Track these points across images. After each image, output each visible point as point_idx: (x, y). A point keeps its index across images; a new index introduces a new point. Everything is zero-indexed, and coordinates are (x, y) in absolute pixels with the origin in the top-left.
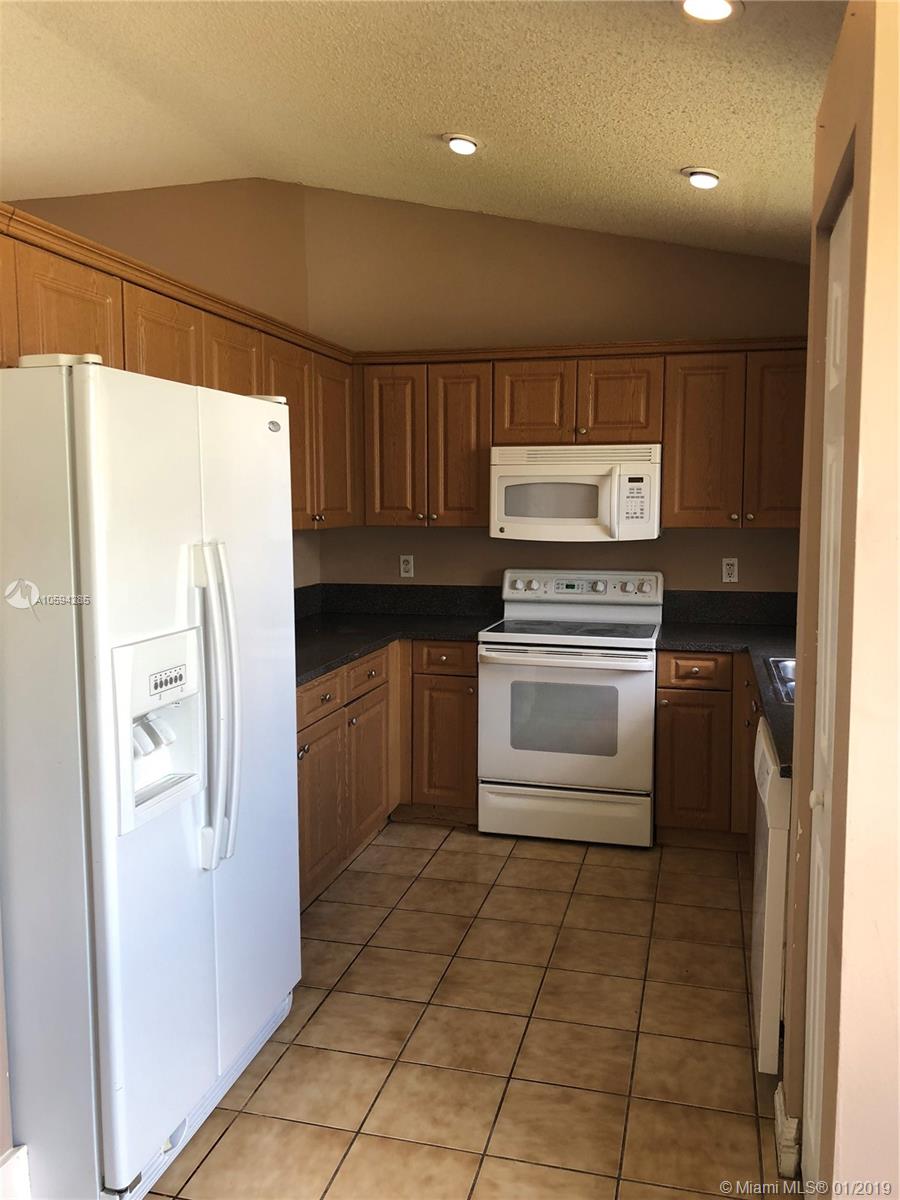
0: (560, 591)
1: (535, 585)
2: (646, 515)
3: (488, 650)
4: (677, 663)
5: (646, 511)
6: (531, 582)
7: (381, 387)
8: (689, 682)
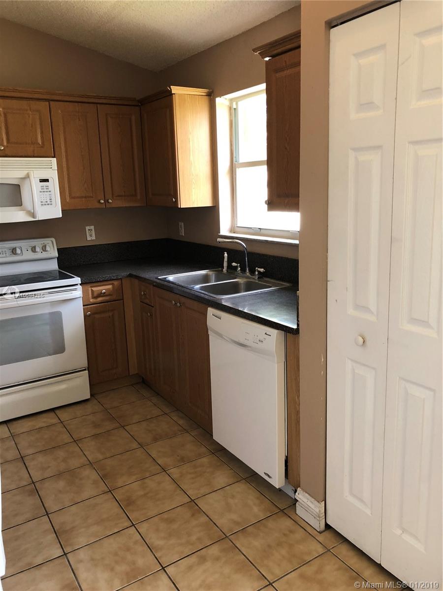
2: (53, 202)
4: (92, 290)
5: (53, 200)
8: (100, 299)
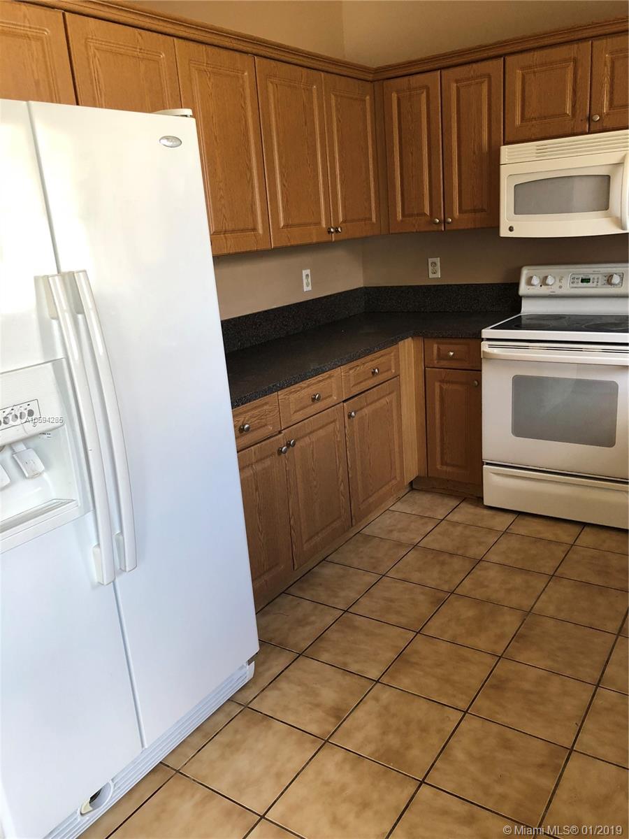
0: (575, 285)
1: (550, 281)
3: (491, 346)
6: (546, 277)
7: (399, 99)
